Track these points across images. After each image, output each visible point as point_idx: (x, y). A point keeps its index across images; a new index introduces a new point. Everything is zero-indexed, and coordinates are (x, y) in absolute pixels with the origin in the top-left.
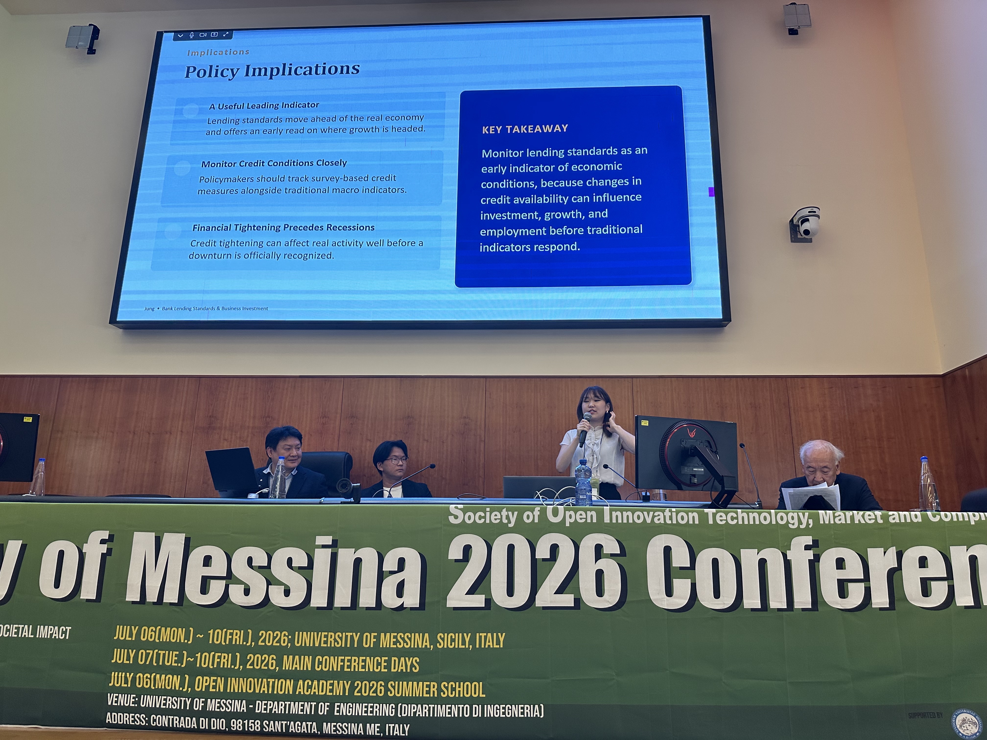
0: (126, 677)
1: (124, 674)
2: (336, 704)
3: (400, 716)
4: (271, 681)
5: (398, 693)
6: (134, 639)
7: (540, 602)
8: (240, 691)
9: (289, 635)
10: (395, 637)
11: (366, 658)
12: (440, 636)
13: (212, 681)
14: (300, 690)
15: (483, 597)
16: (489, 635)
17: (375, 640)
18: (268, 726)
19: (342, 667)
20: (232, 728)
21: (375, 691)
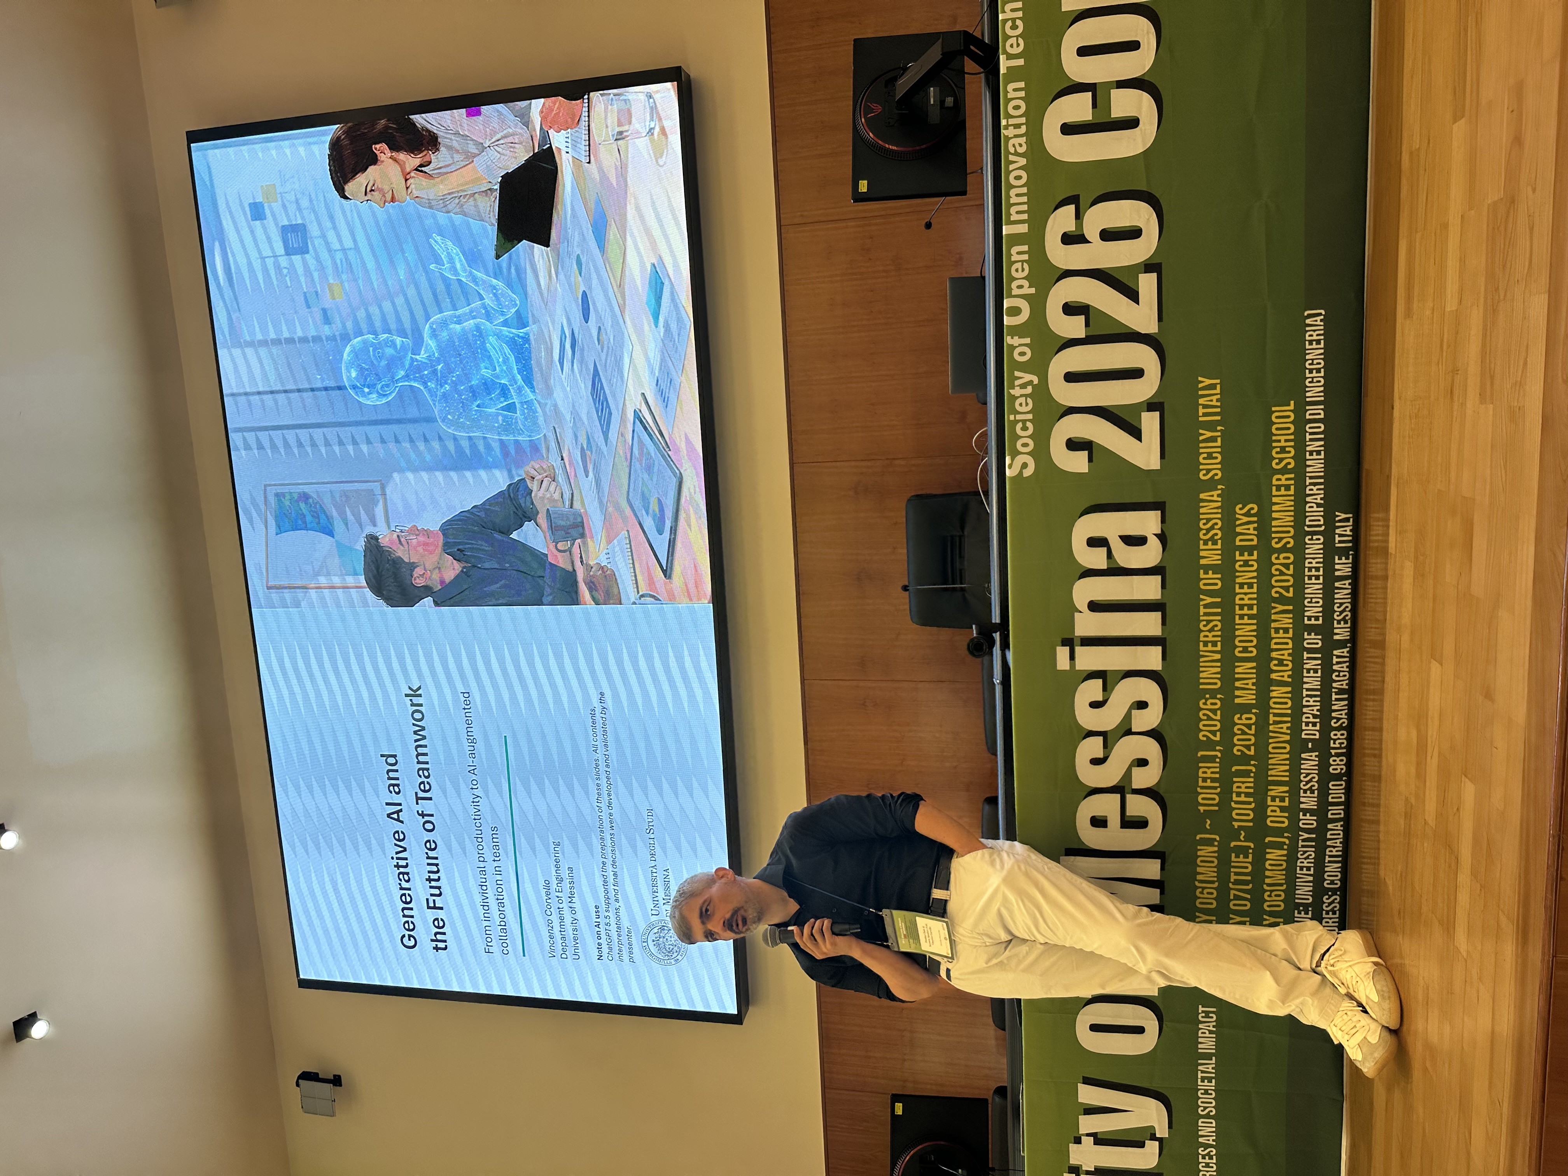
2: (1306, 622)
3: (1323, 528)
4: (1272, 719)
5: (1289, 532)
7: (1151, 326)
8: (1288, 762)
9: (1205, 698)
10: (1206, 543)
11: (1237, 583)
12: (1204, 475)
13: (1273, 804)
14: (1286, 677)
15: (1144, 415)
16: (1201, 401)
17: (1210, 572)
18: (1338, 719)
19: (1251, 617)
20: (1343, 772)
21: (1287, 566)
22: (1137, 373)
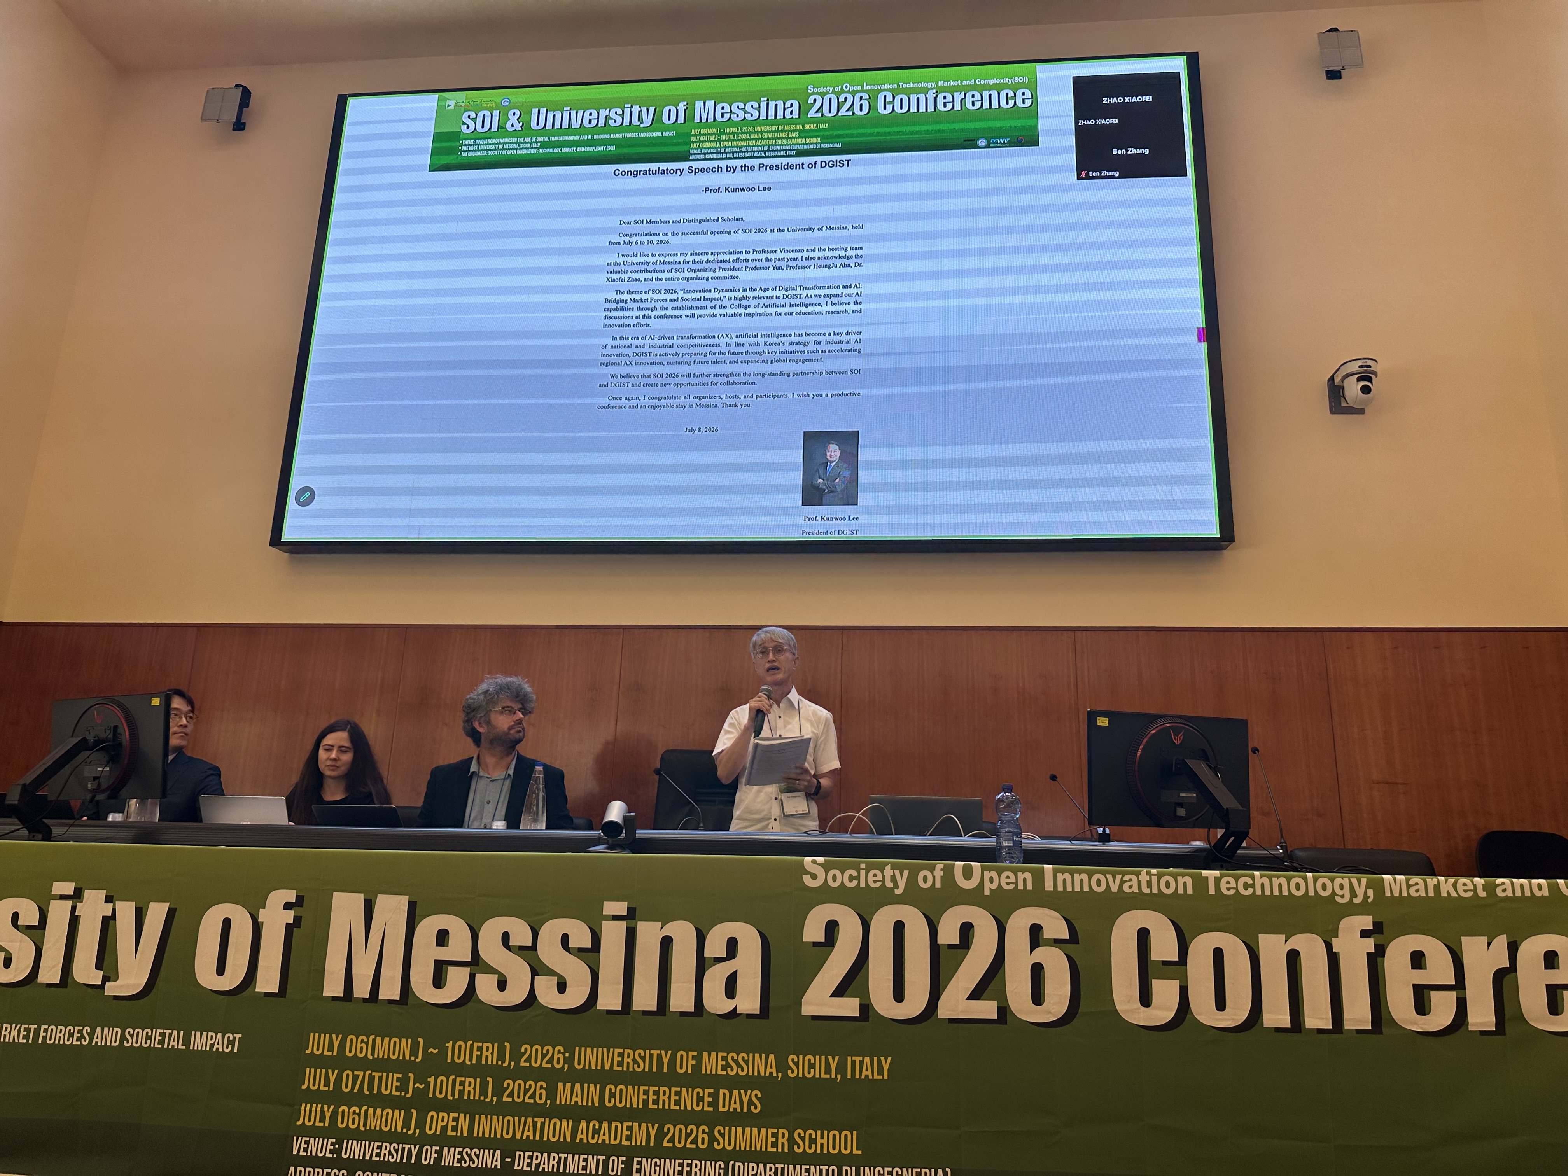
0: (322, 1112)
1: (319, 1106)
2: (636, 1159)
4: (539, 1120)
5: (729, 1144)
6: (335, 1054)
7: (945, 1011)
8: (492, 1136)
9: (565, 1052)
10: (724, 1059)
11: (681, 1089)
12: (793, 1059)
13: (451, 1119)
14: (582, 1136)
15: (857, 1001)
16: (867, 1059)
17: (694, 1062)
19: (646, 1102)
21: (695, 1141)
22: (899, 995)
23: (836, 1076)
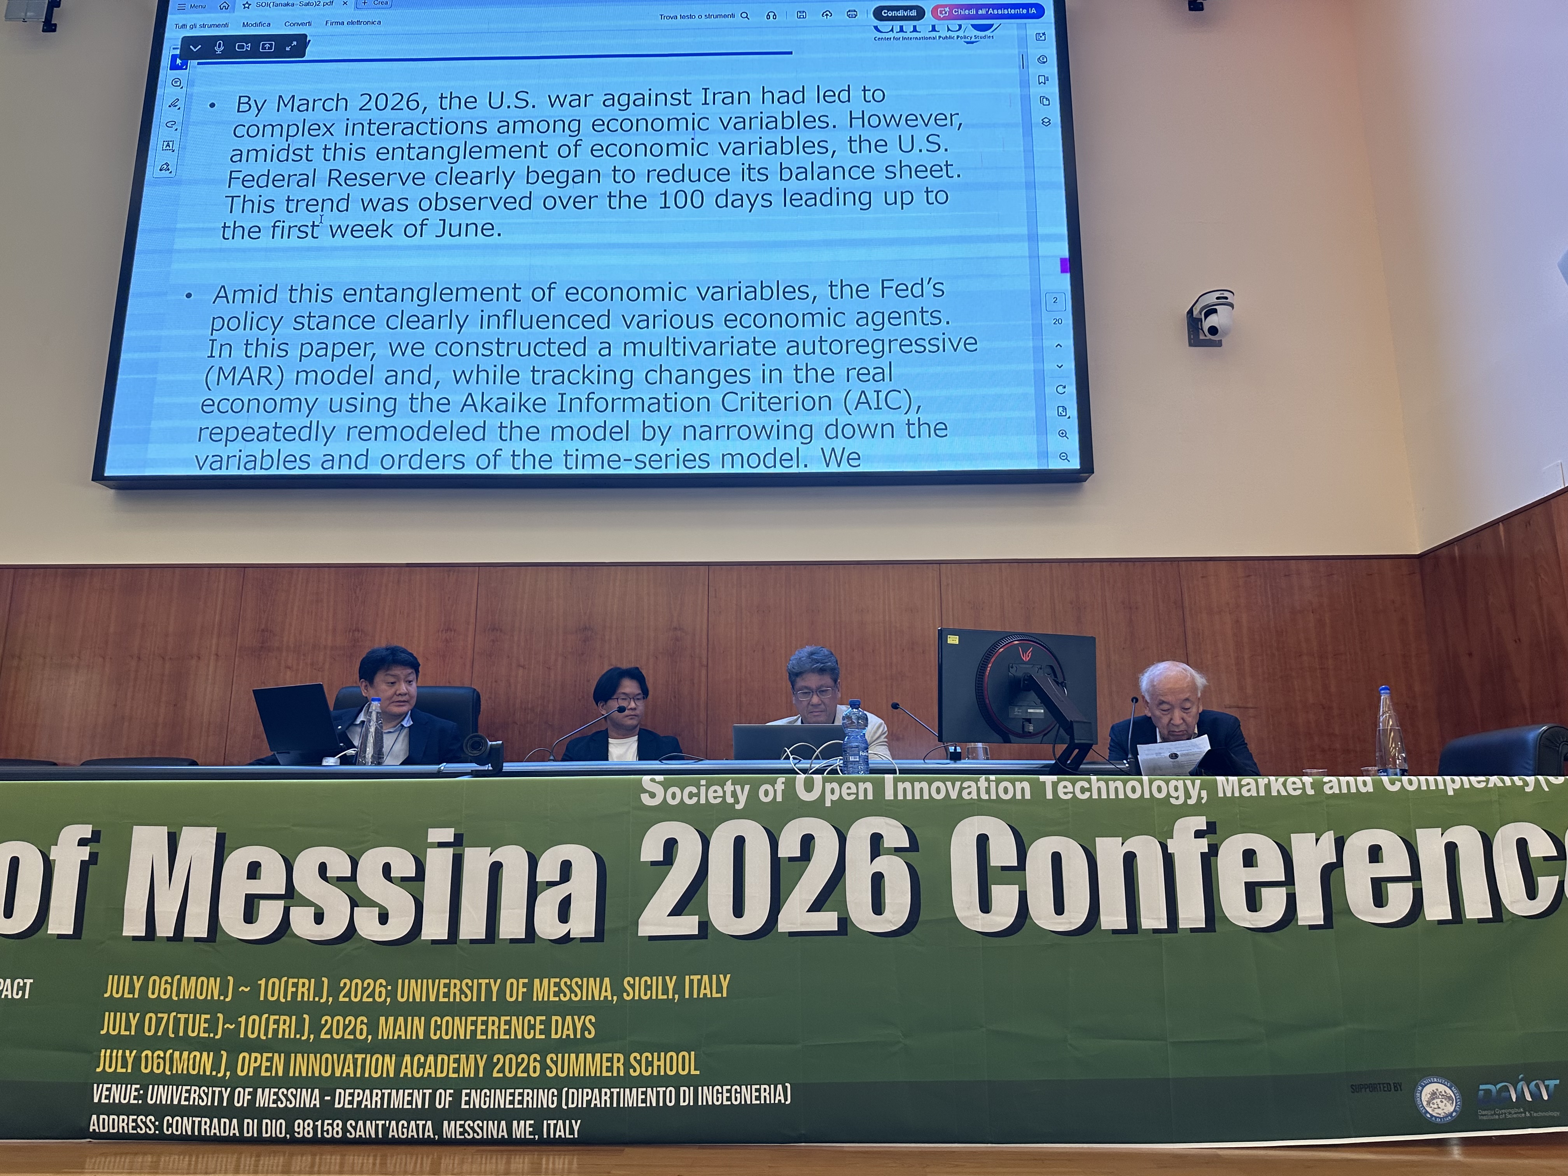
0: (124, 1057)
1: (120, 1052)
2: (464, 1092)
3: (565, 1107)
4: (360, 1057)
5: (563, 1072)
6: (136, 996)
7: (785, 924)
8: (310, 1075)
9: (387, 985)
10: (557, 984)
11: (511, 1018)
12: (629, 982)
13: (264, 1059)
14: (406, 1071)
15: (696, 919)
16: (706, 977)
17: (525, 990)
18: (355, 1128)
19: (474, 1033)
20: (296, 1134)
21: (526, 1070)
22: (738, 910)
23: (673, 996)
